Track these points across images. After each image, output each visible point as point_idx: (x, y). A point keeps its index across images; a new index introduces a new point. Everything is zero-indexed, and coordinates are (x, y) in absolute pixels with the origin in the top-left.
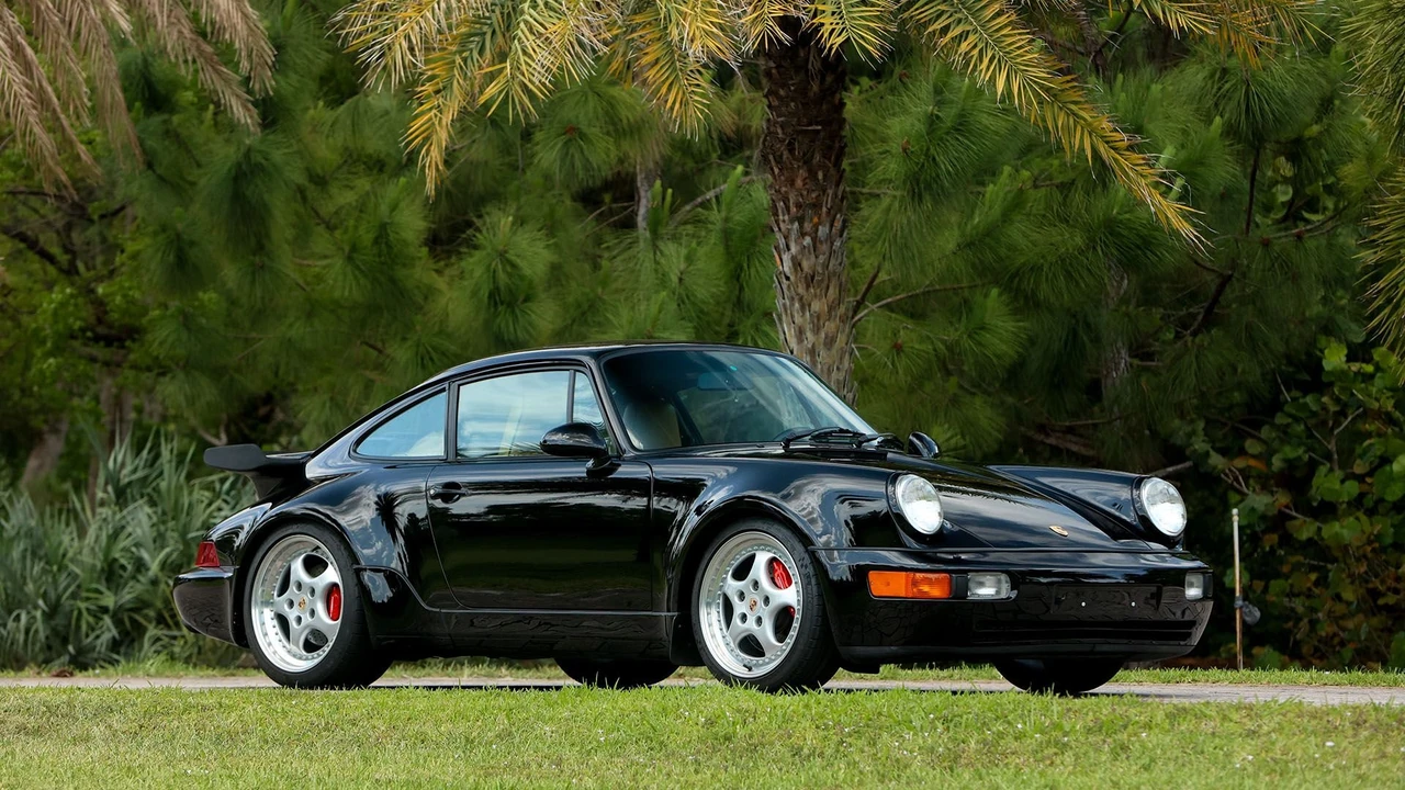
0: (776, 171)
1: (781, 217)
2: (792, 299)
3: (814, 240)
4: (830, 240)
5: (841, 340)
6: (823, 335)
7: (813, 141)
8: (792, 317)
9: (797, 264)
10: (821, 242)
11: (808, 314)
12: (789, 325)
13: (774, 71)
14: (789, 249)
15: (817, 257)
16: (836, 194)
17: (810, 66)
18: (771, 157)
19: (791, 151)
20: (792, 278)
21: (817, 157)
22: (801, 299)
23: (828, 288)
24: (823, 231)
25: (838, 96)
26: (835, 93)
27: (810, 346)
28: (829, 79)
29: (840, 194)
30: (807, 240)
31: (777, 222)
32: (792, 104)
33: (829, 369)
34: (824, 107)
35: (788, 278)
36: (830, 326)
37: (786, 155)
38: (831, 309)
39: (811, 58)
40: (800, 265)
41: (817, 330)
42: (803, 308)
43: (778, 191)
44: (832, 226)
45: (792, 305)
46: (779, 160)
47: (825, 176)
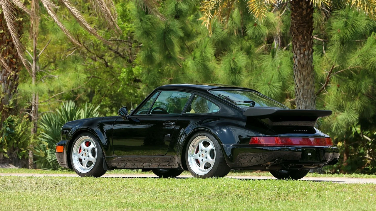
0: (294, 36)
1: (295, 49)
2: (298, 72)
3: (304, 55)
4: (309, 55)
5: (311, 83)
6: (306, 81)
7: (304, 28)
8: (298, 76)
9: (299, 62)
10: (306, 56)
11: (302, 76)
12: (297, 79)
13: (293, 8)
14: (297, 58)
15: (304, 60)
16: (310, 43)
17: (303, 7)
18: (292, 32)
19: (298, 31)
20: (298, 66)
21: (305, 32)
22: (300, 72)
23: (308, 68)
24: (306, 53)
25: (311, 15)
26: (310, 14)
27: (302, 84)
28: (309, 10)
29: (311, 42)
30: (302, 55)
31: (294, 50)
32: (298, 18)
33: (308, 91)
34: (307, 18)
35: (297, 66)
36: (308, 79)
37: (296, 32)
38: (308, 74)
39: (303, 5)
40: (300, 62)
41: (304, 80)
42: (300, 74)
43: (294, 42)
44: (309, 51)
45: (298, 73)
46: (294, 33)
47: (307, 38)
